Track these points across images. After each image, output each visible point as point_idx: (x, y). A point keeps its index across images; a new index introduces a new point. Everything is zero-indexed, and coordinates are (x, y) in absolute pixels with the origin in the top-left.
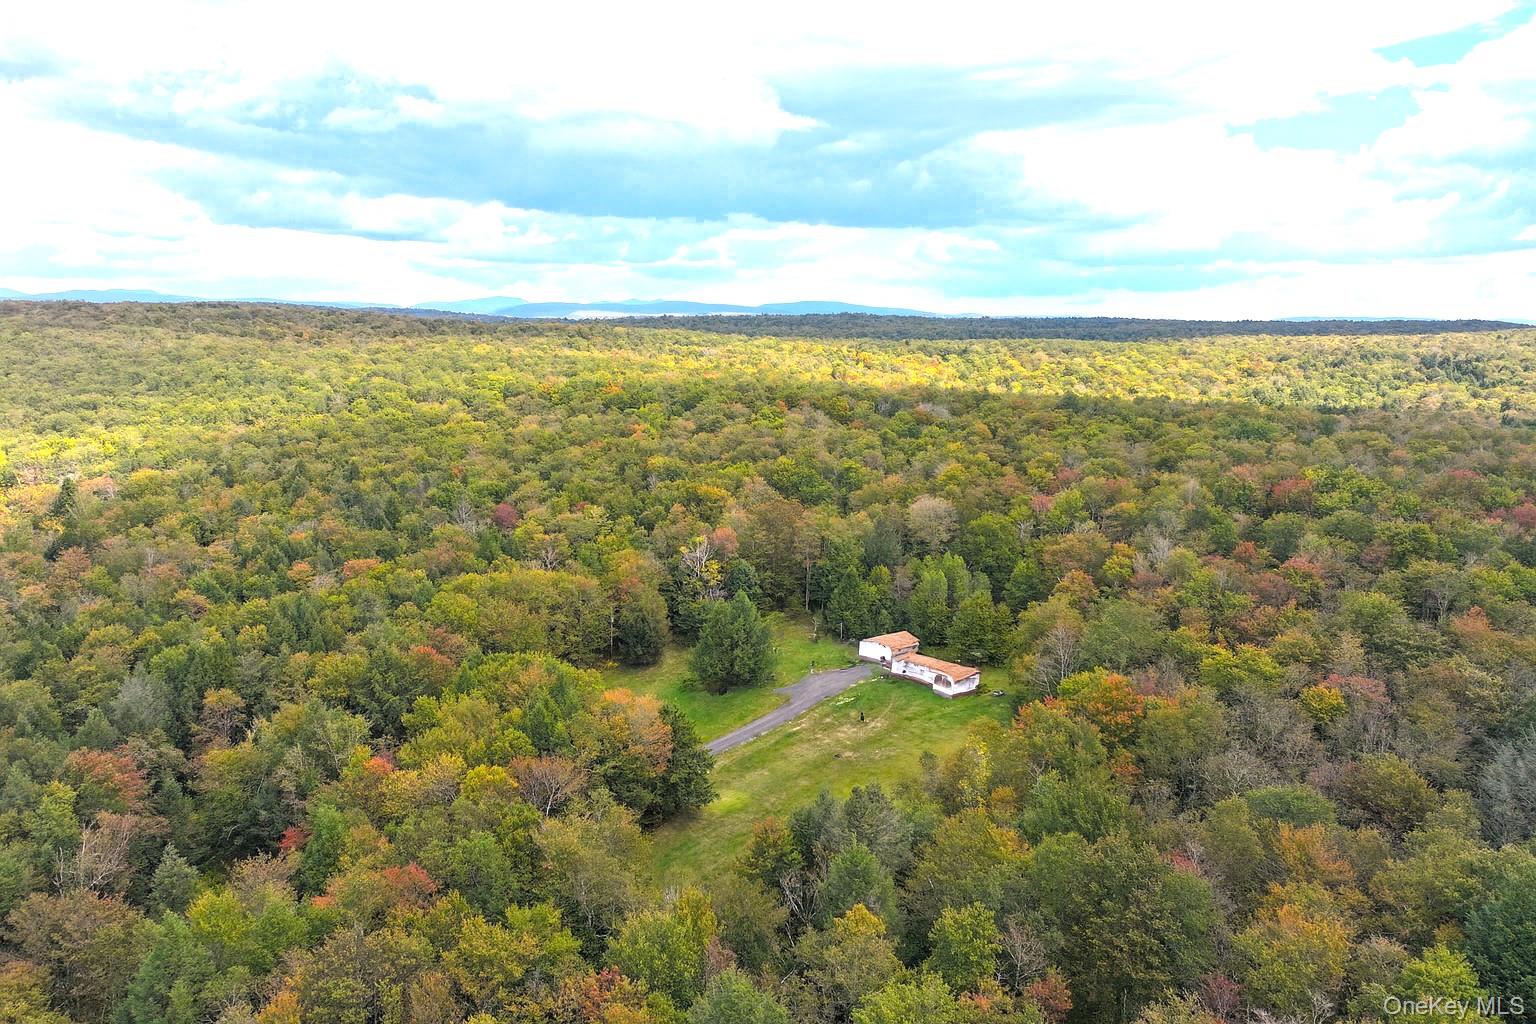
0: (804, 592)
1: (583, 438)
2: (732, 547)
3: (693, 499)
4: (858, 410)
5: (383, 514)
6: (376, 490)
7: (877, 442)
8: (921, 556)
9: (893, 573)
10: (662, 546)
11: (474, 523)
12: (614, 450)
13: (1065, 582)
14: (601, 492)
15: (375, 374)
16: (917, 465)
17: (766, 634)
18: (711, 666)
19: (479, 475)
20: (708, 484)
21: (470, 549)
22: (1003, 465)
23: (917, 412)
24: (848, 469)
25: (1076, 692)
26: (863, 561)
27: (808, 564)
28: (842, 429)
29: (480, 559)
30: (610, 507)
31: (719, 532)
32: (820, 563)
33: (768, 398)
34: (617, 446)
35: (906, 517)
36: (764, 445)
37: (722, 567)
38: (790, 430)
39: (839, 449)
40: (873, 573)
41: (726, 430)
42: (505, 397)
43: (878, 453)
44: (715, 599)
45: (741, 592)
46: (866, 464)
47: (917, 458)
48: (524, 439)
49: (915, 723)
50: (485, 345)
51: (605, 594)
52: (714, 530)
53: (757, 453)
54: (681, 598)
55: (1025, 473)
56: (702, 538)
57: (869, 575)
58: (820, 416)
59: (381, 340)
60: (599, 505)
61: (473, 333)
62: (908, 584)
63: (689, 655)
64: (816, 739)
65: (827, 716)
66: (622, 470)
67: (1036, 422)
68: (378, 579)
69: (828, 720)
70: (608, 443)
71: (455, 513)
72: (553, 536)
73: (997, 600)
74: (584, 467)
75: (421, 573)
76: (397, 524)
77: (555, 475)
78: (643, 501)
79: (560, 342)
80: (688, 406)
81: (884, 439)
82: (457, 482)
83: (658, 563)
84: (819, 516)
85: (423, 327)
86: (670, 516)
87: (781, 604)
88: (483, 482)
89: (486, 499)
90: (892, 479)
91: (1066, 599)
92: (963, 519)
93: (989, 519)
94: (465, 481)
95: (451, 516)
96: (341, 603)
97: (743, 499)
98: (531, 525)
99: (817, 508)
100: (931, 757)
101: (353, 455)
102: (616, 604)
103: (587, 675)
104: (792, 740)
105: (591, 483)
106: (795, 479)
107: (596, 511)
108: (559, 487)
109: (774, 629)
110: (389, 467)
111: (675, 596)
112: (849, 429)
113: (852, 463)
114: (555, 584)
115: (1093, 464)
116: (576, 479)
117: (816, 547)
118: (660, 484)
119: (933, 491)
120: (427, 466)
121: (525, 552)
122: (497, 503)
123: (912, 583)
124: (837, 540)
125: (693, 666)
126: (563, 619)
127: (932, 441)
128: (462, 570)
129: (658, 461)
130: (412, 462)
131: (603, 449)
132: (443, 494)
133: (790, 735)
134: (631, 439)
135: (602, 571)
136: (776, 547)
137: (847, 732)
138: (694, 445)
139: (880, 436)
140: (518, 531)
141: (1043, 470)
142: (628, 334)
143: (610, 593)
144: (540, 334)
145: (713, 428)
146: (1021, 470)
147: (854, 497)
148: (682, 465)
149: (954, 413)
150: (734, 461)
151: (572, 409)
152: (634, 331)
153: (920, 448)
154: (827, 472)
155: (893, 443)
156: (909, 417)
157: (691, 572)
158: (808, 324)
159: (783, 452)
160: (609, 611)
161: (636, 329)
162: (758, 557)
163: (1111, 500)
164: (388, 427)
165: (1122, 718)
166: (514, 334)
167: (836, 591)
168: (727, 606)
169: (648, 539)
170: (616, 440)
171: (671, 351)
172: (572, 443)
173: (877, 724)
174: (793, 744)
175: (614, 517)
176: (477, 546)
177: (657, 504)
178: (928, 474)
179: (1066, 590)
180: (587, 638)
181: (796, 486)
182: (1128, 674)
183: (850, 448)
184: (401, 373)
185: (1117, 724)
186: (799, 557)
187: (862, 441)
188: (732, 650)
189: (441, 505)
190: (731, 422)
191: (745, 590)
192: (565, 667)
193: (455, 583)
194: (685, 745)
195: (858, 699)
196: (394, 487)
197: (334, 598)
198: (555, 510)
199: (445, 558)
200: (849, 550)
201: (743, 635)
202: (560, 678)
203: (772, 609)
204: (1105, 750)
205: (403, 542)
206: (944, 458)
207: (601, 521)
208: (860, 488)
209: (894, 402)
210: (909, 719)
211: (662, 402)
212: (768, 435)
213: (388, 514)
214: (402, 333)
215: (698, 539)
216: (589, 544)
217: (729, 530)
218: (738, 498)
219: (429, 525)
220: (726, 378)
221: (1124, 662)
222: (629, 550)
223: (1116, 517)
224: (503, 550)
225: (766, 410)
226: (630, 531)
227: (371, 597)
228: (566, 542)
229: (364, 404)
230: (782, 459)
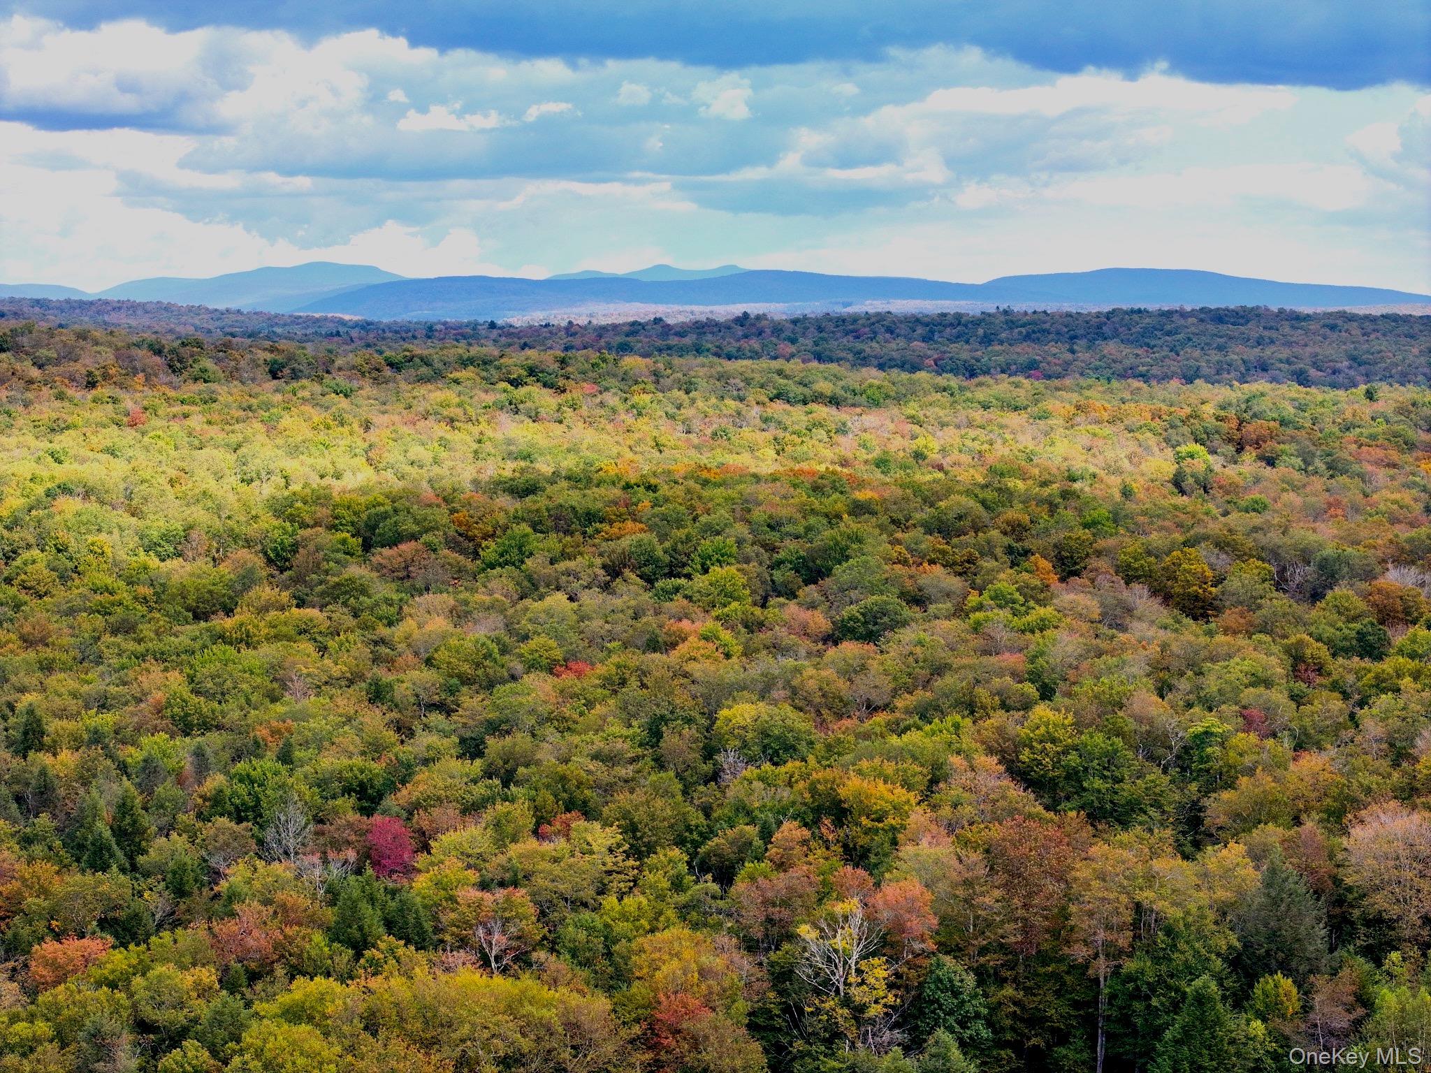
0: (1093, 1039)
1: (558, 654)
2: (922, 925)
3: (828, 810)
4: (1233, 584)
5: (107, 834)
6: (86, 777)
7: (1276, 666)
8: (1375, 954)
9: (1305, 989)
10: (753, 918)
11: (316, 859)
12: (634, 682)
14: (608, 789)
15: (65, 489)
16: (1373, 728)
19: (320, 743)
20: (861, 773)
21: (313, 921)
23: (1380, 591)
24: (1204, 737)
26: (1234, 961)
27: (1101, 967)
28: (1192, 634)
29: (336, 945)
31: (890, 890)
32: (1130, 966)
33: (1010, 550)
34: (643, 673)
35: (1340, 857)
36: (1000, 673)
37: (898, 975)
38: (1061, 635)
39: (1184, 684)
40: (1258, 990)
41: (907, 635)
42: (367, 546)
43: (1278, 696)
44: (882, 1049)
45: (941, 1034)
46: (1249, 724)
47: (1375, 711)
48: (416, 654)
50: (307, 409)
51: (624, 1033)
52: (877, 885)
53: (982, 693)
54: (799, 1045)
56: (852, 905)
57: (1248, 998)
58: (1139, 596)
59: (60, 397)
60: (607, 824)
61: (275, 376)
62: (1341, 1021)
66: (655, 733)
68: (113, 985)
70: (618, 666)
71: (270, 834)
72: (500, 894)
74: (565, 726)
75: (208, 975)
76: (141, 859)
77: (494, 745)
78: (707, 811)
79: (489, 399)
80: (813, 571)
81: (1298, 663)
82: (268, 763)
83: (745, 963)
84: (1127, 854)
85: (157, 359)
86: (773, 851)
88: (329, 762)
89: (339, 802)
90: (1311, 762)
94: (285, 757)
95: (261, 842)
96: (37, 1040)
97: (946, 811)
98: (453, 869)
99: (1124, 837)
101: (23, 690)
102: (649, 1056)
105: (581, 766)
106: (1073, 759)
107: (601, 837)
110: (107, 720)
111: (784, 1040)
112: (1210, 633)
113: (1210, 721)
114: (511, 1010)
116: (547, 755)
117: (1121, 929)
118: (747, 771)
119: (1408, 795)
120: (195, 720)
121: (438, 930)
122: (367, 812)
123: (1351, 1016)
124: (1174, 913)
127: (1413, 664)
128: (294, 972)
129: (741, 712)
130: (159, 710)
131: (607, 682)
132: (242, 789)
134: (673, 657)
135: (616, 978)
136: (1027, 928)
138: (828, 673)
139: (1287, 651)
140: (422, 883)
142: (656, 374)
143: (637, 1030)
144: (435, 374)
147: (1218, 806)
148: (800, 723)
150: (925, 714)
151: (530, 578)
152: (669, 366)
153: (1383, 685)
154: (1152, 744)
155: (1320, 670)
156: (1361, 605)
157: (824, 986)
158: (1116, 334)
159: (1046, 693)
161: (677, 361)
162: (983, 951)
164: (99, 621)
166: (374, 374)
167: (1168, 1035)
168: (909, 1066)
169: (721, 903)
170: (635, 659)
171: (766, 420)
172: (533, 665)
175: (639, 851)
176: (330, 915)
177: (742, 819)
178: (1399, 751)
181: (1074, 776)
183: (1211, 685)
184: (122, 486)
186: (1080, 952)
187: (1238, 667)
189: (239, 816)
190: (915, 612)
191: (950, 1029)
193: (284, 999)
196: (123, 768)
197: (21, 1027)
198: (503, 834)
199: (258, 941)
200: (1201, 936)
205: (155, 900)
207: (609, 860)
208: (1230, 785)
209: (1324, 565)
211: (747, 560)
212: (1011, 649)
213: (120, 833)
214: (106, 377)
215: (839, 908)
216: (586, 915)
217: (914, 887)
218: (935, 807)
219: (213, 862)
220: (906, 499)
222: (678, 931)
224: (389, 925)
225: (1005, 580)
226: (678, 884)
227: (107, 1028)
228: (531, 910)
229: (41, 565)
230: (1042, 711)
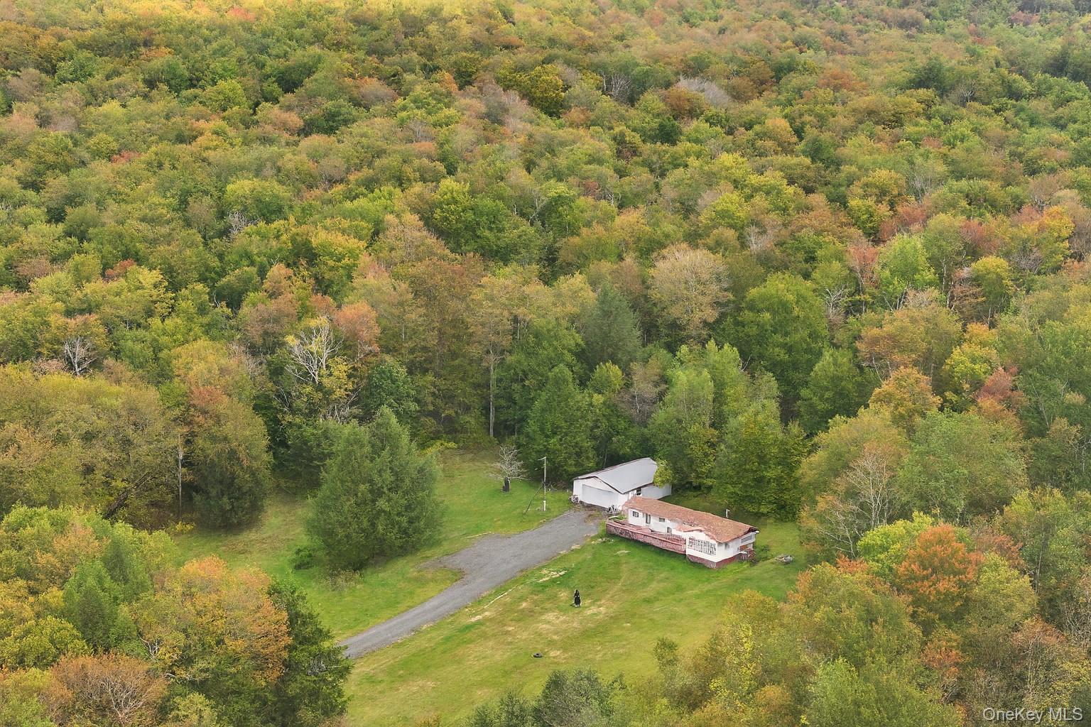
0: (487, 408)
1: (115, 146)
2: (370, 332)
3: (303, 254)
4: (576, 90)
7: (608, 149)
8: (672, 348)
9: (628, 375)
10: (255, 334)
12: (167, 166)
13: (886, 387)
14: (154, 242)
16: (669, 192)
17: (424, 476)
18: (343, 525)
20: (325, 228)
22: (809, 191)
23: (675, 95)
24: (559, 200)
25: (885, 549)
26: (580, 355)
27: (491, 361)
28: (549, 126)
30: (169, 272)
31: (347, 310)
32: (510, 359)
33: (424, 68)
34: (173, 159)
35: (649, 281)
36: (419, 156)
37: (354, 369)
38: (461, 128)
39: (544, 163)
40: (595, 375)
41: (356, 129)
43: (607, 171)
44: (344, 419)
45: (385, 409)
46: (587, 191)
47: (671, 179)
49: (657, 606)
51: (168, 413)
52: (339, 307)
53: (408, 170)
54: (289, 419)
55: (844, 204)
56: (320, 321)
57: (589, 378)
58: (513, 100)
60: (151, 266)
62: (651, 392)
63: (306, 510)
64: (507, 633)
65: (522, 599)
66: (183, 204)
67: (871, 113)
69: (524, 605)
70: (156, 154)
72: (80, 319)
73: (787, 414)
74: (120, 198)
77: (72, 212)
78: (221, 256)
80: (290, 83)
81: (620, 145)
83: (250, 363)
84: (509, 282)
86: (267, 285)
87: (451, 429)
90: (630, 217)
91: (886, 412)
92: (738, 288)
93: (779, 286)
97: (385, 254)
99: (506, 268)
100: (672, 647)
102: (185, 430)
103: (158, 540)
104: (468, 636)
105: (134, 226)
106: (470, 216)
107: (149, 277)
108: (80, 234)
109: (437, 468)
111: (279, 415)
112: (561, 126)
113: (561, 188)
114: (90, 399)
115: (951, 190)
116: (108, 218)
117: (504, 333)
118: (250, 228)
119: (693, 239)
121: (36, 346)
123: (657, 390)
124: (538, 322)
125: (312, 528)
126: (105, 453)
127: (696, 147)
129: (240, 187)
131: (149, 166)
133: (468, 628)
134: (195, 147)
135: (161, 375)
136: (440, 334)
137: (553, 621)
138: (302, 156)
139: (613, 139)
141: (870, 202)
143: (177, 411)
145: (331, 124)
146: (839, 201)
147: (567, 247)
148: (282, 191)
149: (738, 96)
150: (369, 185)
151: (91, 91)
153: (676, 162)
154: (523, 206)
155: (635, 152)
156: (662, 105)
157: (304, 377)
159: (451, 171)
160: (176, 440)
162: (412, 351)
163: (974, 252)
165: (946, 585)
167: (536, 405)
168: (364, 431)
169: (232, 322)
170: (169, 148)
172: (97, 154)
173: (595, 610)
174: (470, 641)
175: (175, 286)
177: (245, 262)
178: (687, 209)
179: (886, 399)
180: (143, 486)
181: (472, 228)
182: (963, 523)
183: (562, 162)
185: (938, 592)
186: (476, 351)
188: (374, 501)
190: (362, 113)
191: (391, 406)
192: (122, 530)
194: (305, 641)
195: (570, 574)
198: (80, 278)
200: (558, 338)
201: (389, 478)
202: (116, 545)
203: (436, 436)
204: (918, 631)
206: (711, 180)
207: (154, 292)
208: (576, 233)
209: (638, 76)
210: (648, 601)
211: (244, 75)
212: (425, 138)
215: (313, 323)
216: (138, 332)
217: (364, 307)
218: (376, 252)
221: (960, 505)
222: (203, 343)
223: (976, 280)
225: (420, 89)
226: (202, 310)
228: (102, 329)
230: (448, 183)
